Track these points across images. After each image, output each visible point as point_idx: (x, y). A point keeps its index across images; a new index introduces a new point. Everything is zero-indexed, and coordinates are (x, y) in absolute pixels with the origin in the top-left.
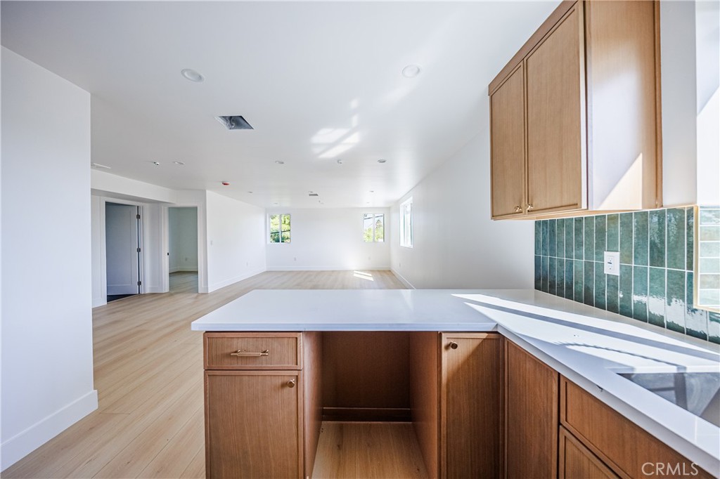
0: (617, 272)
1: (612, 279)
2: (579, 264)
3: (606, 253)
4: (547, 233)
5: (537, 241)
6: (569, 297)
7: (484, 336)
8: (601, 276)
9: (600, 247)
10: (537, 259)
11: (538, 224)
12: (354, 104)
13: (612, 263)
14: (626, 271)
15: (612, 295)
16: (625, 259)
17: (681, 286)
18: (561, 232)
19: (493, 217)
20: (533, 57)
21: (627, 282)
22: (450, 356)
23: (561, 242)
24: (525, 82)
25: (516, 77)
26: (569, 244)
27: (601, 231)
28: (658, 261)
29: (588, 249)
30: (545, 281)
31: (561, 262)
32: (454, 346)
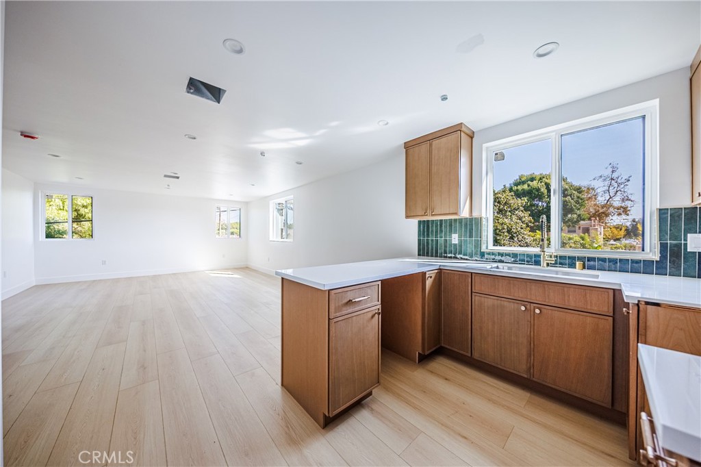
0: (457, 242)
1: (455, 245)
2: (441, 240)
3: (453, 235)
4: (425, 227)
5: (419, 231)
6: (436, 256)
7: (436, 271)
8: (451, 245)
9: (451, 232)
10: (419, 240)
11: (420, 222)
12: (334, 124)
13: (455, 239)
14: (460, 241)
15: (456, 252)
16: (460, 236)
17: (478, 244)
18: (432, 226)
19: (407, 217)
20: (435, 143)
21: (461, 246)
22: (429, 283)
23: (432, 231)
24: (430, 152)
25: (424, 147)
26: (437, 232)
27: (451, 225)
28: (471, 236)
29: (445, 234)
30: (424, 250)
31: (432, 240)
32: (431, 277)
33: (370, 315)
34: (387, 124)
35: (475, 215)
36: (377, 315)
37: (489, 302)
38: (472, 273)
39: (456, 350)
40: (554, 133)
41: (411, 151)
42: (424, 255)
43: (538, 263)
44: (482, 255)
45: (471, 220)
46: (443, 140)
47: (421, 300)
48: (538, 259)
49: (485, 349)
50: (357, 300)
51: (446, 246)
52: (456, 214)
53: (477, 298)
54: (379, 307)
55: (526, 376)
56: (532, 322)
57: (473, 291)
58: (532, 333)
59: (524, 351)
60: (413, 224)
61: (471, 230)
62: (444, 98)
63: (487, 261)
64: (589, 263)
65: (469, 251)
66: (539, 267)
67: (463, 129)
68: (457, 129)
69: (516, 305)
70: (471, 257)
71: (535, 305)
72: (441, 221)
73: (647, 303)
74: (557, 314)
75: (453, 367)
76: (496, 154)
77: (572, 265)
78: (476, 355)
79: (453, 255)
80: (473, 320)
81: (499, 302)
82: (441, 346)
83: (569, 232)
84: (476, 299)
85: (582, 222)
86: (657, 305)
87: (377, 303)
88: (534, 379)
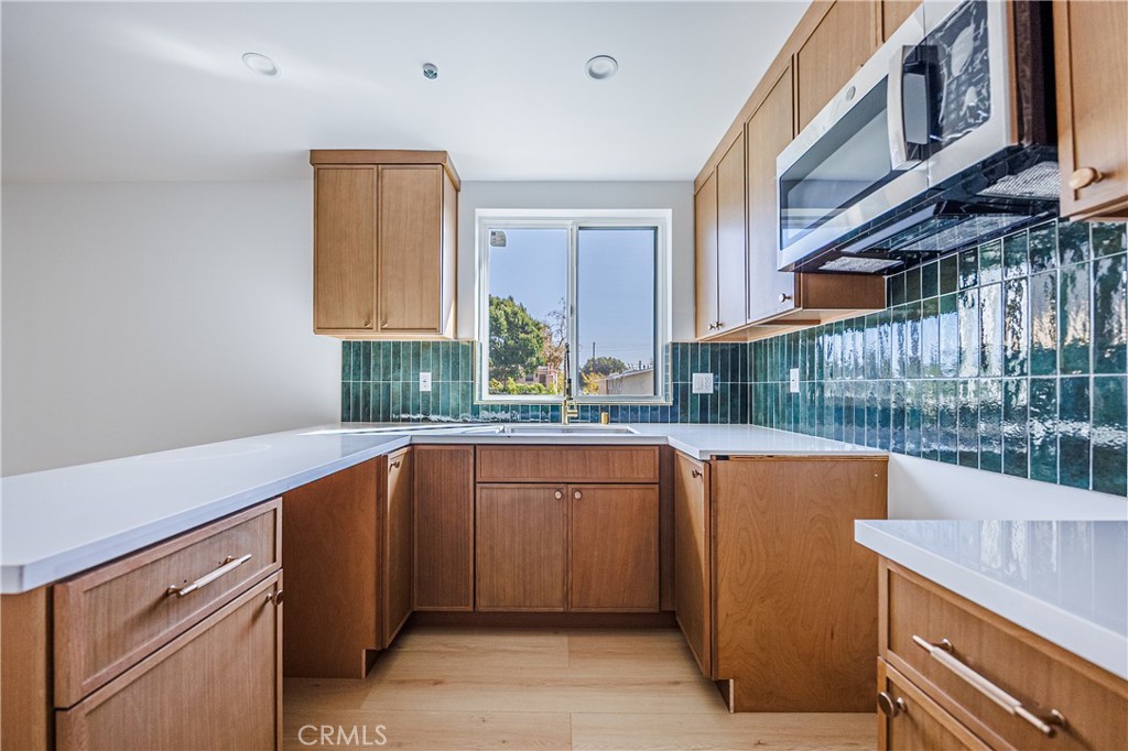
0: (429, 389)
1: (426, 394)
2: (397, 387)
3: (421, 373)
4: (358, 358)
5: (345, 365)
7: (405, 450)
8: (417, 393)
9: (417, 366)
10: (344, 385)
11: (346, 345)
13: (426, 382)
14: (436, 386)
15: (425, 409)
16: (435, 377)
17: (468, 392)
18: (377, 355)
19: (319, 329)
20: (390, 174)
21: (436, 396)
22: (393, 476)
23: (377, 365)
24: (379, 190)
25: (364, 177)
26: (387, 368)
27: (417, 355)
28: (456, 377)
29: (405, 371)
30: (357, 409)
31: (377, 386)
32: (397, 465)
33: (248, 614)
34: (273, 72)
35: (464, 336)
36: (270, 605)
37: (505, 495)
38: (475, 445)
39: (445, 608)
40: (571, 222)
41: (329, 175)
42: (356, 419)
43: (556, 419)
44: (476, 411)
45: (456, 345)
46: (409, 173)
47: (373, 522)
48: (556, 413)
49: (499, 587)
50: (200, 583)
51: (405, 397)
52: (434, 330)
53: (485, 492)
54: (278, 577)
55: (561, 610)
56: (570, 515)
57: (477, 480)
58: (570, 533)
59: (558, 567)
60: (332, 345)
61: (456, 363)
62: (431, 73)
63: (487, 421)
64: (616, 413)
65: (452, 403)
66: (558, 425)
67: (447, 164)
68: (435, 160)
69: (547, 492)
70: (456, 416)
71: (573, 486)
72: (397, 345)
73: (719, 458)
74: (601, 494)
75: (442, 649)
76: (493, 234)
77: (596, 420)
78: (484, 605)
79: (420, 416)
80: (478, 538)
81: (522, 491)
82: (414, 612)
83: (527, 380)
84: (482, 494)
85: (540, 367)
86: (726, 458)
87: (270, 567)
88: (573, 610)
